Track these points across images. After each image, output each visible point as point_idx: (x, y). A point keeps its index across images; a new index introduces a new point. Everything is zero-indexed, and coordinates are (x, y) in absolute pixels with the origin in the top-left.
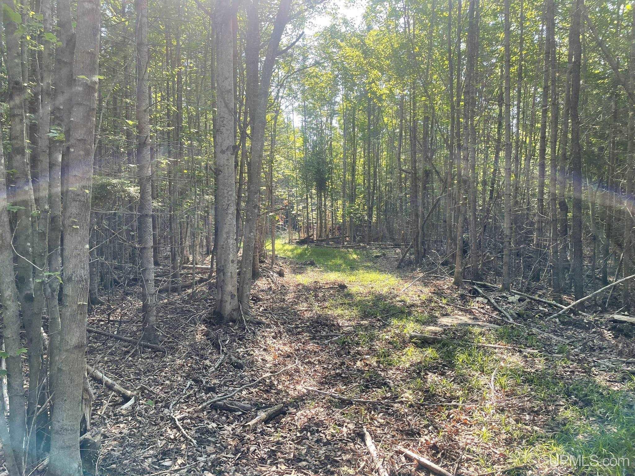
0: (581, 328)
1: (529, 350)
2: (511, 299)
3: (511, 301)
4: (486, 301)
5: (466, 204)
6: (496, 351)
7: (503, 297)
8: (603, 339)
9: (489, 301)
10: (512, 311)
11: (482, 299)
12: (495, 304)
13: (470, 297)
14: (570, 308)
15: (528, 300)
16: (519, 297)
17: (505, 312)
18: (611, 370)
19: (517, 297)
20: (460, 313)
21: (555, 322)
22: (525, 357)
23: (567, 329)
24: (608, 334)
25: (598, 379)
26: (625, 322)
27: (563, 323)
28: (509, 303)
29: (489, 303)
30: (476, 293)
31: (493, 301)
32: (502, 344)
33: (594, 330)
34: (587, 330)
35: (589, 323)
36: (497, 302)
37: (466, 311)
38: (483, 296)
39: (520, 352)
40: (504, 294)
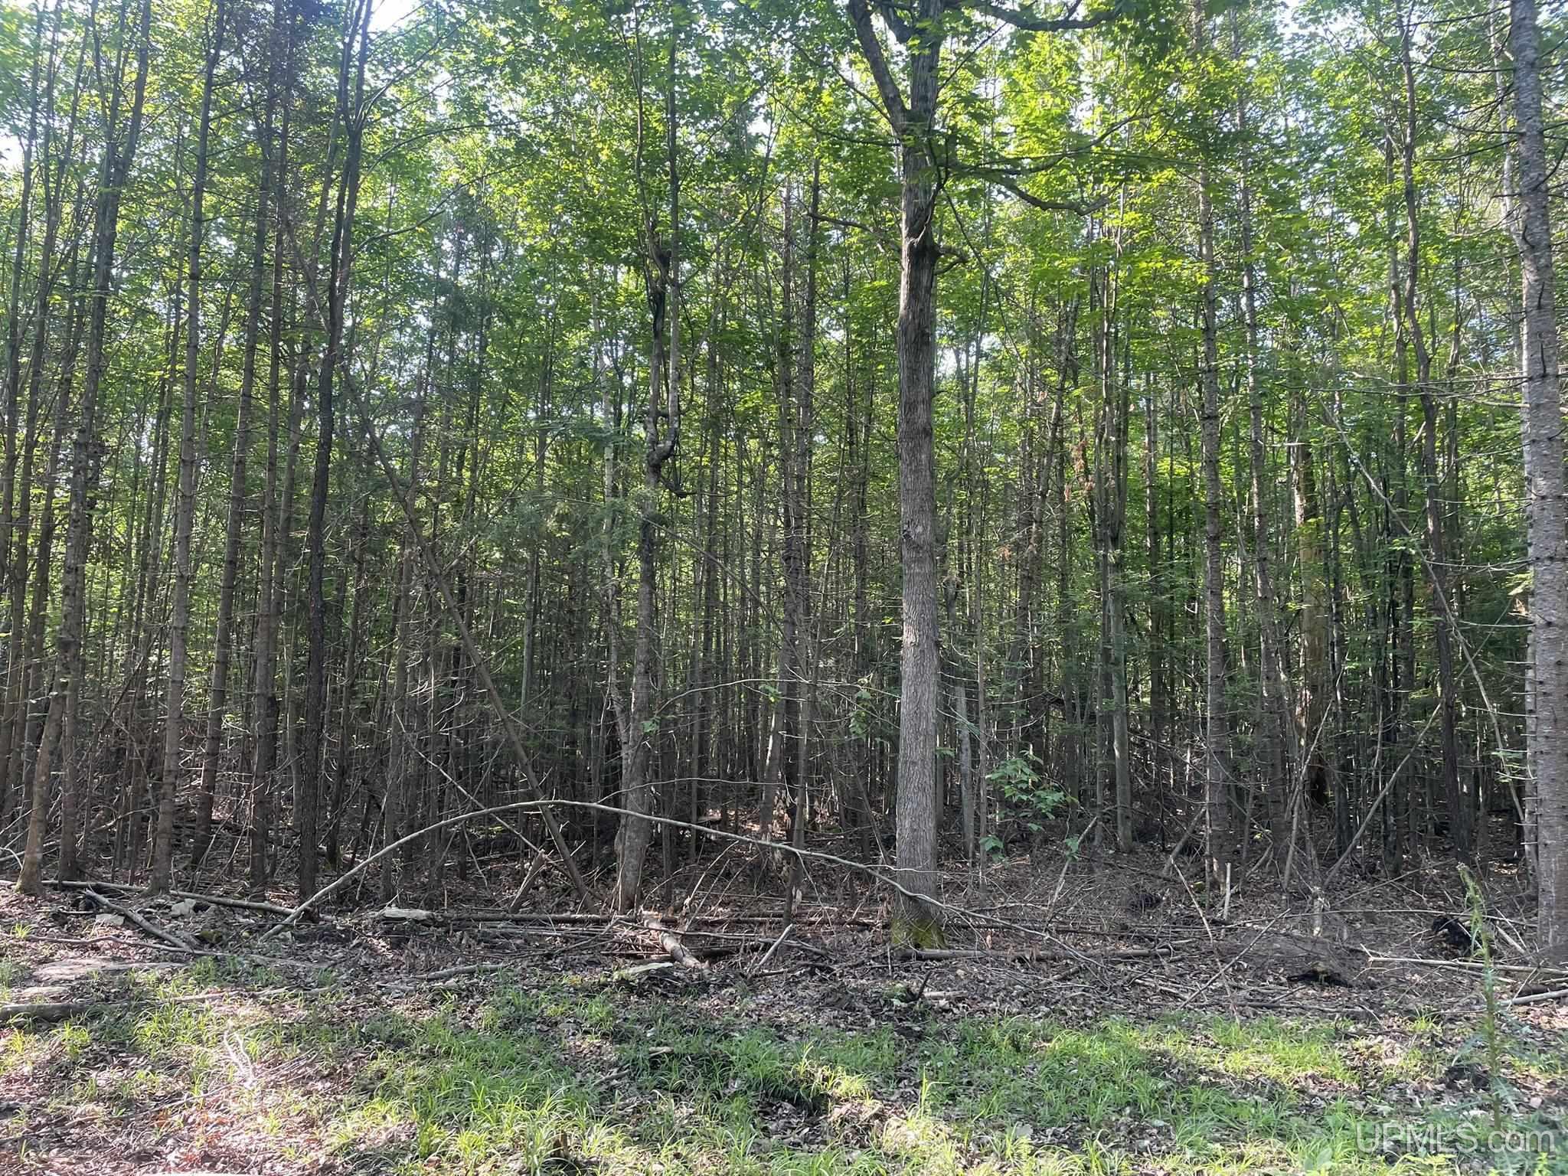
0: (333, 942)
1: (267, 991)
2: (178, 908)
3: (178, 913)
4: (121, 920)
5: (64, 697)
6: (207, 1005)
7: (159, 906)
8: (373, 951)
9: (128, 918)
10: (186, 934)
11: (110, 916)
12: (146, 924)
13: (77, 916)
14: (305, 910)
15: (213, 906)
16: (194, 902)
17: (172, 938)
18: (409, 995)
19: (191, 903)
20: (72, 954)
21: (285, 940)
22: (264, 1003)
23: (310, 948)
24: (381, 945)
25: (398, 1009)
26: (404, 919)
27: (299, 938)
28: (175, 918)
29: (129, 922)
30: (93, 907)
31: (139, 918)
32: (213, 988)
33: (355, 942)
34: (344, 942)
35: (347, 930)
36: (148, 920)
37: (83, 947)
38: (111, 911)
39: (253, 996)
40: (161, 901)
